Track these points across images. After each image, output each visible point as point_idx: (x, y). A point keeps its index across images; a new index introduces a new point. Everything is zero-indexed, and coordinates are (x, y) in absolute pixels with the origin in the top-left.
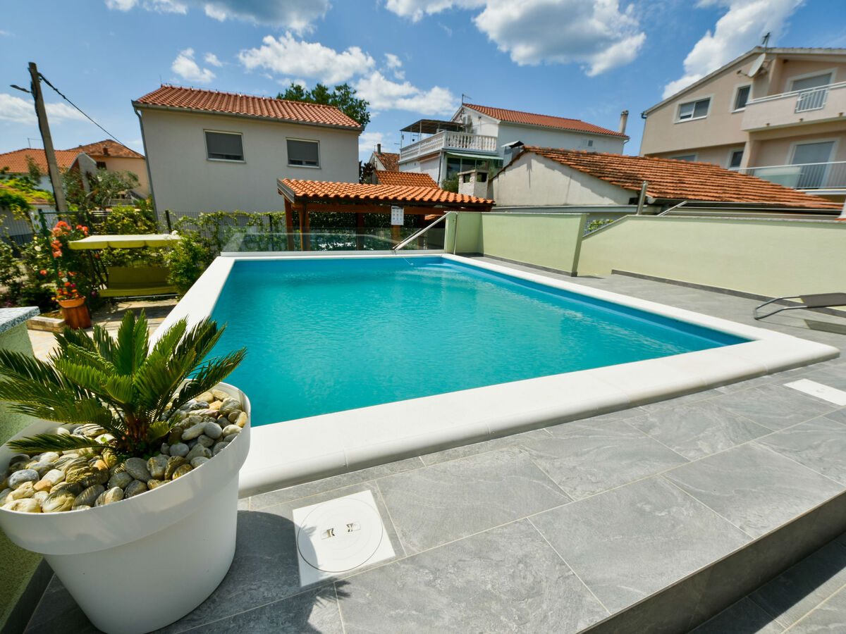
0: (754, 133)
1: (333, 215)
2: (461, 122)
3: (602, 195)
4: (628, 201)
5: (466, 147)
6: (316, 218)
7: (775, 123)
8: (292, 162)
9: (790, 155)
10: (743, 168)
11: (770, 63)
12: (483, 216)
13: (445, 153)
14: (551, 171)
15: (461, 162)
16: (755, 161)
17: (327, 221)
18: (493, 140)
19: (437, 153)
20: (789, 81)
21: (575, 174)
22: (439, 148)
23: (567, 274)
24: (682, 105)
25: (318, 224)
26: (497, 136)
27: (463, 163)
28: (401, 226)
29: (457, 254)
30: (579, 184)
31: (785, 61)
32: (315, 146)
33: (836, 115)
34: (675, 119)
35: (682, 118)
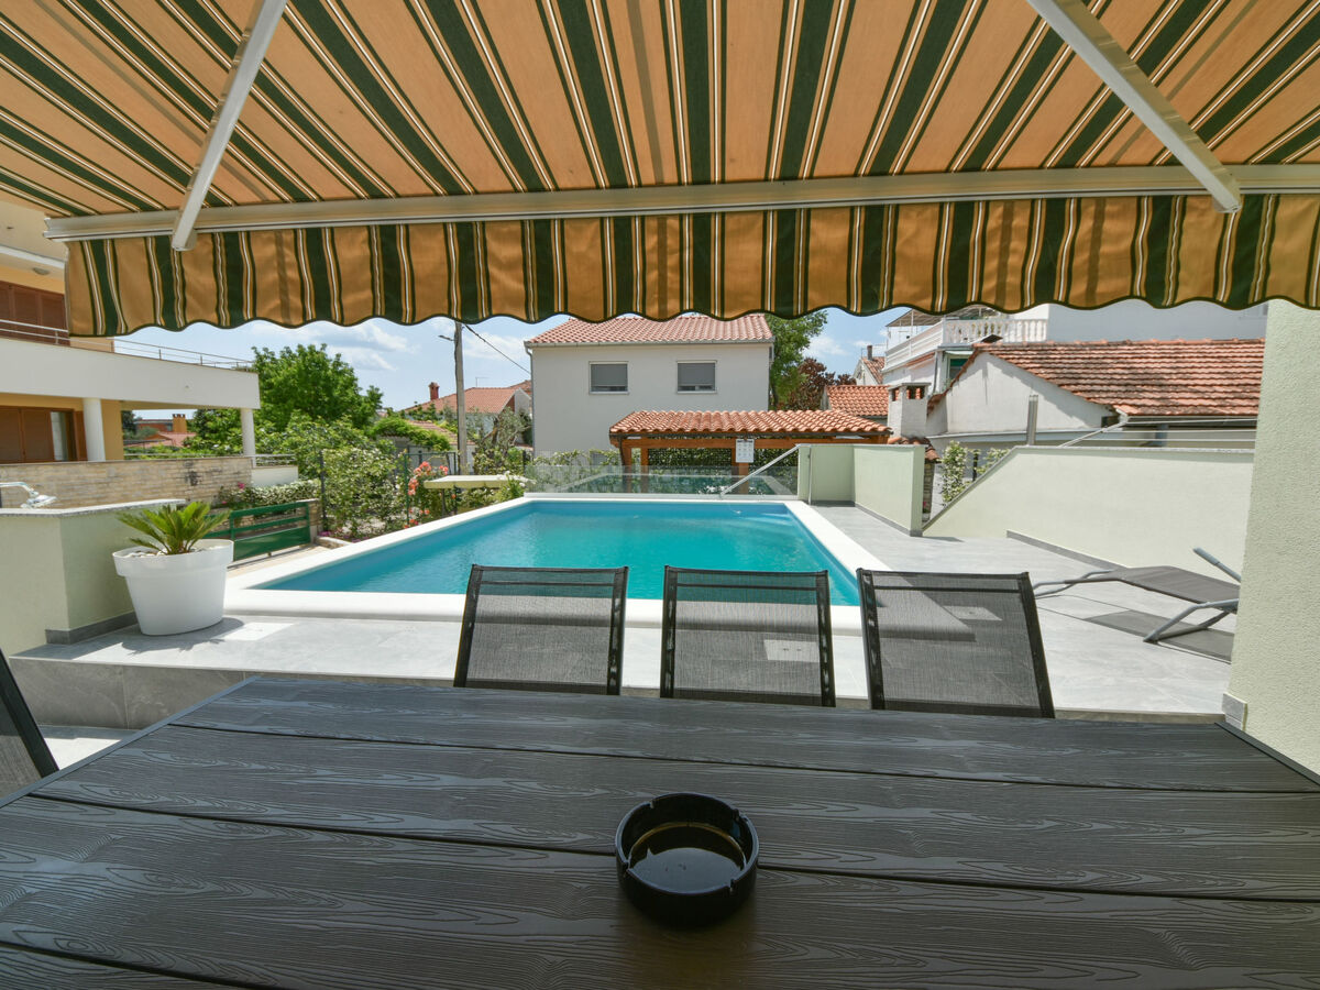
1: (701, 452)
3: (1070, 414)
4: (1099, 422)
8: (683, 388)
12: (856, 450)
13: (944, 353)
14: (1008, 377)
17: (692, 458)
18: (1039, 324)
19: (932, 354)
22: (934, 347)
23: (906, 531)
25: (681, 462)
28: (750, 464)
32: (711, 367)
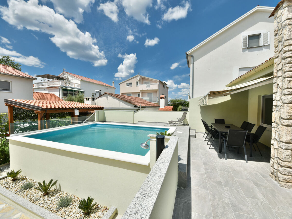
0: (141, 91)
2: (64, 77)
3: (128, 105)
5: (68, 86)
6: (25, 115)
7: (144, 89)
9: (147, 95)
10: (140, 97)
11: (140, 78)
13: (61, 87)
14: (114, 99)
15: (68, 91)
16: (142, 96)
18: (79, 85)
19: (58, 87)
20: (144, 82)
21: (121, 100)
22: (58, 85)
23: (132, 123)
24: (127, 83)
26: (80, 84)
27: (69, 91)
28: (77, 116)
29: (100, 122)
30: (122, 103)
31: (143, 78)
32: (9, 83)
33: (152, 89)
34: (126, 86)
35: (127, 86)
